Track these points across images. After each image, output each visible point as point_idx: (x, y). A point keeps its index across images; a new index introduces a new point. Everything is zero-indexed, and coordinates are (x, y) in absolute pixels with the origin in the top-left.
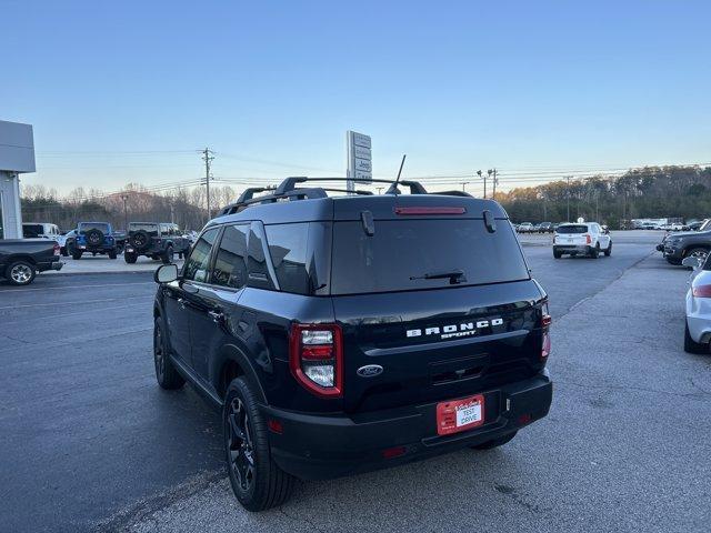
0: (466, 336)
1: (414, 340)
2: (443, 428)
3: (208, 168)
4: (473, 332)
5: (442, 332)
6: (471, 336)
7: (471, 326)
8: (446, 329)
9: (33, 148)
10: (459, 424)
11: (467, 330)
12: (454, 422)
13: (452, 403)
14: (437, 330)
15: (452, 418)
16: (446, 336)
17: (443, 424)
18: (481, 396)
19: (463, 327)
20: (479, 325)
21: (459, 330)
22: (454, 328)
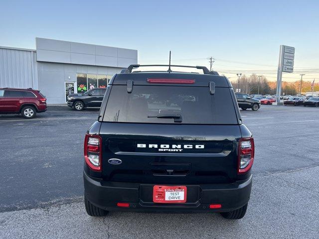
0: (176, 152)
1: (142, 150)
2: (156, 199)
3: (211, 66)
4: (180, 150)
5: (159, 147)
6: (179, 152)
7: (179, 146)
8: (162, 146)
9: (137, 59)
10: (167, 199)
11: (176, 148)
12: (164, 197)
13: (163, 187)
14: (156, 146)
15: (162, 195)
16: (162, 150)
17: (157, 197)
18: (185, 187)
19: (174, 146)
20: (185, 146)
21: (171, 147)
22: (168, 146)
